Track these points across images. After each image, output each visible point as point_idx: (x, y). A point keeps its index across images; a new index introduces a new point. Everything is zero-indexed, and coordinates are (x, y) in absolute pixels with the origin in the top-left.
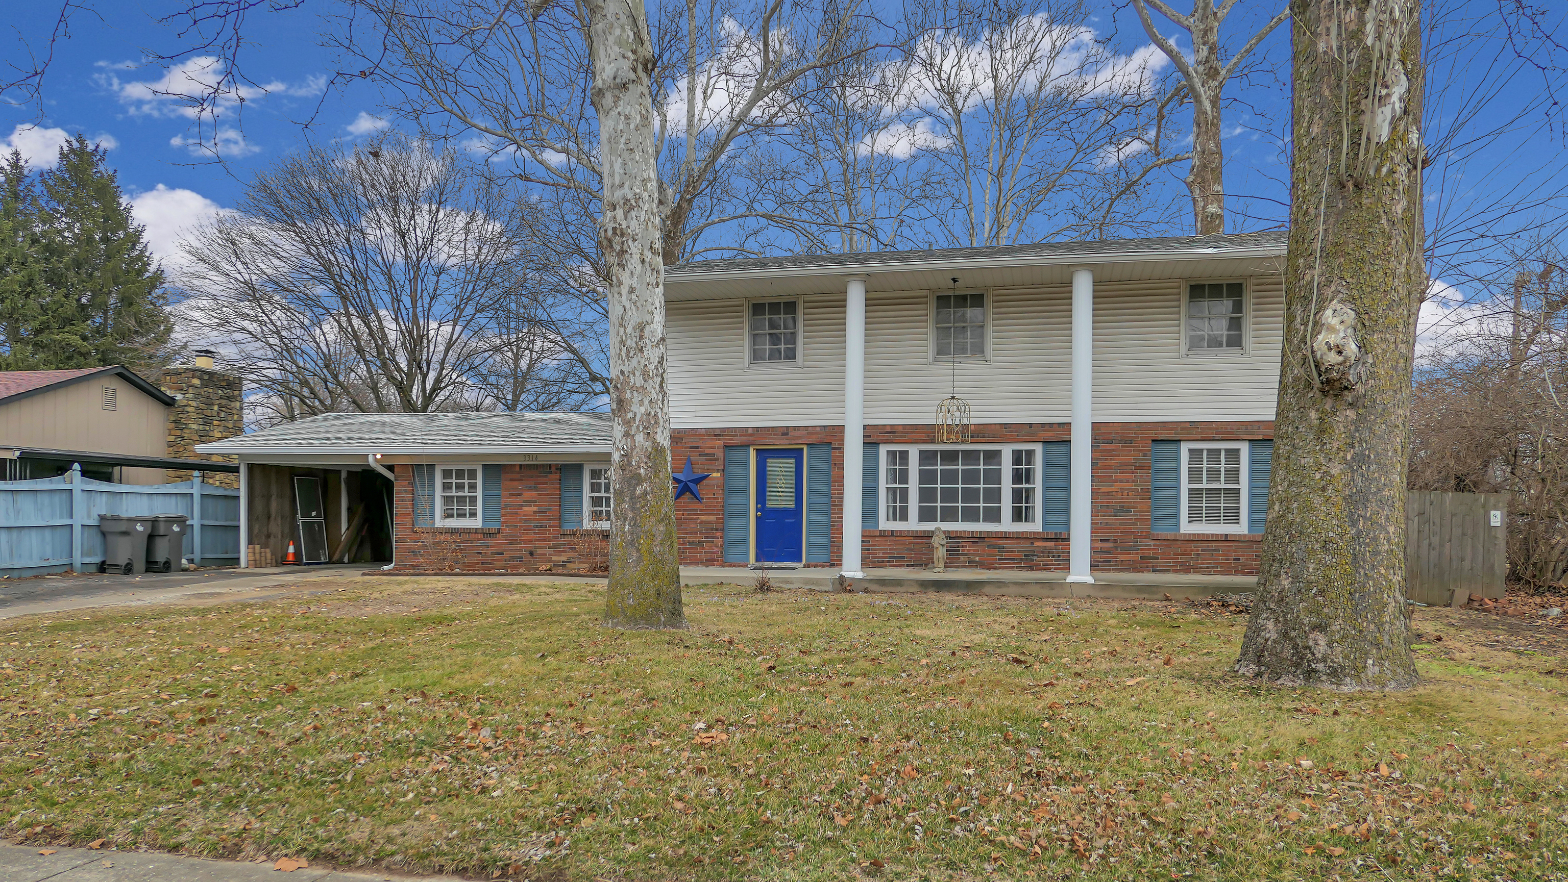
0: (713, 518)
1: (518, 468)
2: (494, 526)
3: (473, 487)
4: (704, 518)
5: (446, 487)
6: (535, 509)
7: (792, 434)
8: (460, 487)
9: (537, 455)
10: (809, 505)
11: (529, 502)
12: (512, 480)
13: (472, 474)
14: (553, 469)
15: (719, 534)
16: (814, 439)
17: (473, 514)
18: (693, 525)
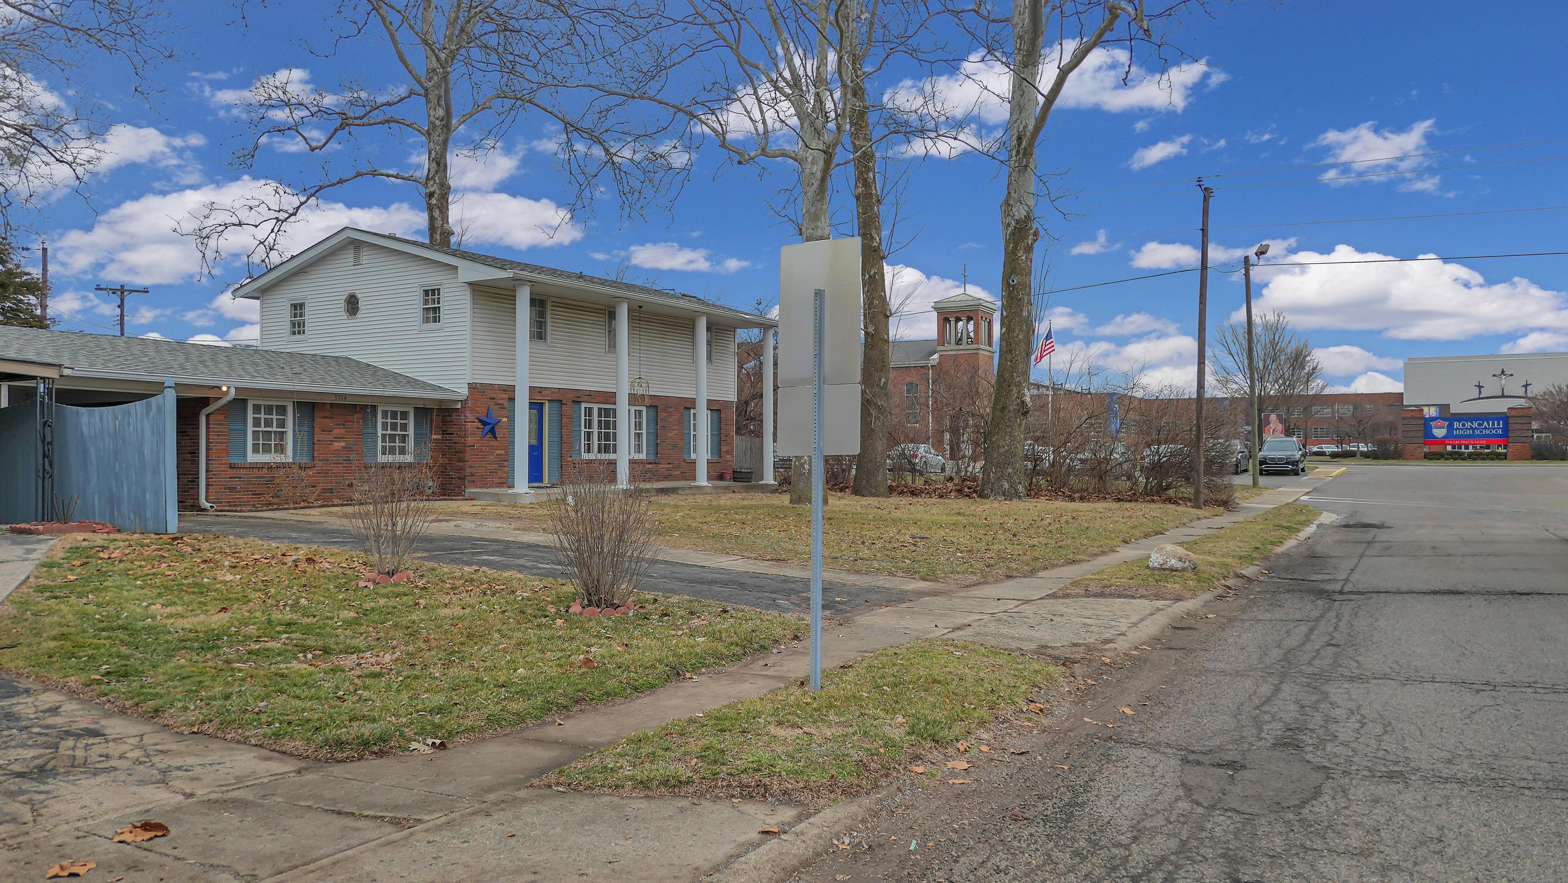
0: (503, 452)
1: (329, 408)
2: (305, 460)
3: (282, 424)
4: (498, 452)
5: (257, 423)
6: (343, 444)
7: (545, 392)
8: (268, 423)
9: (345, 396)
10: (549, 442)
11: (339, 438)
12: (323, 417)
13: (282, 410)
14: (358, 409)
15: (506, 463)
16: (555, 397)
17: (281, 449)
18: (492, 457)
